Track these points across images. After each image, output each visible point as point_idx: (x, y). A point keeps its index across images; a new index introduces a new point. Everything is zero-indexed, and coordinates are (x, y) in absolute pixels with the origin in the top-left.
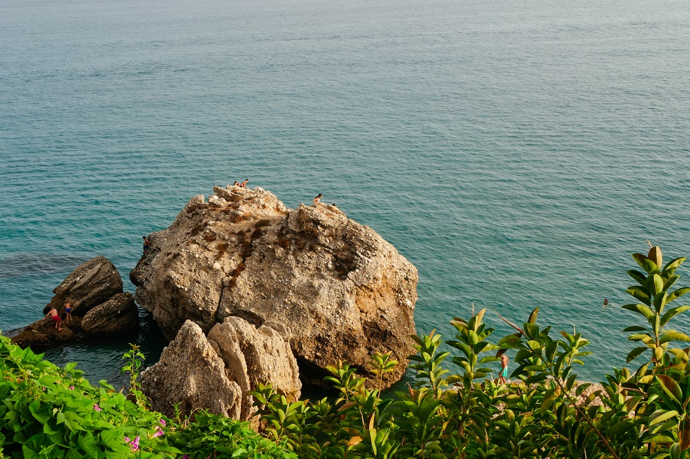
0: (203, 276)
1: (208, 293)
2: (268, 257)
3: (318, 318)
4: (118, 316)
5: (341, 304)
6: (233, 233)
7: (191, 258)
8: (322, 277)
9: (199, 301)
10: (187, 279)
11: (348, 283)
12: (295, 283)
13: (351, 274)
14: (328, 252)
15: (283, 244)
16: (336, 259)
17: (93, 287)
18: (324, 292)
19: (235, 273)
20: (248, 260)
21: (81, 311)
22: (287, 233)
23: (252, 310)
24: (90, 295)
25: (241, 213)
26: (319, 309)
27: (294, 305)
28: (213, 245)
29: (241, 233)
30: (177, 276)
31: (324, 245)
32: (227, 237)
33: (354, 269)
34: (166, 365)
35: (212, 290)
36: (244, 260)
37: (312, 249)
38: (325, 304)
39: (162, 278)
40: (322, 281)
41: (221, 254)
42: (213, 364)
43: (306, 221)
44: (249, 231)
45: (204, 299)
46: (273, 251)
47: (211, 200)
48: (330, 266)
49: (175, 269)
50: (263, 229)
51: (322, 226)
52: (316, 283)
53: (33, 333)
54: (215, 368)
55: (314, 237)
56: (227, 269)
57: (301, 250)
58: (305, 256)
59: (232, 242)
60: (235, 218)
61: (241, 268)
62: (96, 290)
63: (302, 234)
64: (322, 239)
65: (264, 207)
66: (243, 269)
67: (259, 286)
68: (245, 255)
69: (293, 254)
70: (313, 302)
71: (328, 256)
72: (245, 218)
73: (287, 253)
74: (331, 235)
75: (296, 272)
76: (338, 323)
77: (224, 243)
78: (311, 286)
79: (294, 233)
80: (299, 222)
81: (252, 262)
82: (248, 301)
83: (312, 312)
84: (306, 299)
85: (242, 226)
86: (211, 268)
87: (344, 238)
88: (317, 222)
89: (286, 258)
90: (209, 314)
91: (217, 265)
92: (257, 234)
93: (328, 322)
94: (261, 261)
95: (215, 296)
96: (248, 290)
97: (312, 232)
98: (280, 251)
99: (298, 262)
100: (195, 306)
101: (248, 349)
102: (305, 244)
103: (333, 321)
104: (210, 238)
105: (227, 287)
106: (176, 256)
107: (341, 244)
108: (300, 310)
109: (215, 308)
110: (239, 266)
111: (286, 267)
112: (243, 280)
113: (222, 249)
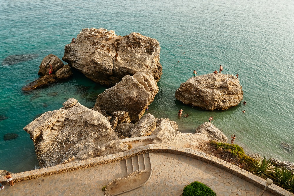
0: (106, 58)
1: (109, 63)
2: (125, 50)
3: (147, 67)
4: (68, 72)
5: (152, 62)
6: (110, 44)
7: (99, 53)
8: (144, 55)
9: (107, 66)
10: (100, 60)
11: (153, 56)
12: (137, 57)
13: (153, 53)
14: (144, 47)
15: (130, 46)
16: (146, 49)
17: (55, 65)
18: (147, 59)
19: (116, 56)
20: (118, 52)
21: (54, 72)
22: (129, 43)
23: (125, 67)
24: (55, 67)
25: (109, 38)
26: (147, 64)
27: (139, 64)
28: (105, 48)
29: (112, 44)
30: (97, 59)
31: (143, 45)
32: (108, 46)
33: (154, 51)
34: (118, 88)
35: (110, 62)
36: (117, 52)
37: (139, 47)
38: (148, 62)
39: (90, 60)
40: (145, 56)
41: (109, 51)
43: (136, 39)
44: (115, 43)
45: (108, 65)
46: (127, 48)
47: (93, 34)
48: (146, 51)
49: (95, 57)
50: (119, 42)
51: (142, 40)
52: (144, 57)
53: (43, 82)
55: (139, 43)
56: (113, 56)
57: (135, 47)
58: (137, 49)
59: (111, 47)
60: (107, 39)
61: (117, 55)
62: (56, 65)
63: (135, 43)
64: (142, 44)
65: (114, 35)
66: (118, 55)
67: (125, 59)
68: (117, 50)
69: (134, 49)
70: (145, 62)
71: (144, 48)
72: (110, 39)
73: (131, 49)
74: (144, 42)
75: (136, 54)
76: (153, 67)
77: (108, 47)
78: (143, 58)
79: (131, 42)
80: (134, 39)
81: (120, 52)
82: (123, 64)
83: (145, 65)
84: (142, 62)
85: (111, 42)
86: (108, 56)
87: (148, 43)
88: (140, 39)
89: (132, 50)
90: (111, 69)
91: (110, 55)
92: (118, 44)
93: (150, 67)
94: (123, 52)
95: (111, 64)
96: (122, 61)
97: (139, 42)
98: (129, 49)
99: (136, 51)
100: (105, 68)
102: (136, 46)
103: (151, 67)
104: (103, 46)
105: (115, 61)
106: (93, 53)
107: (148, 45)
108: (142, 65)
109: (112, 68)
110: (116, 54)
111: (132, 53)
112: (119, 58)
113: (109, 49)
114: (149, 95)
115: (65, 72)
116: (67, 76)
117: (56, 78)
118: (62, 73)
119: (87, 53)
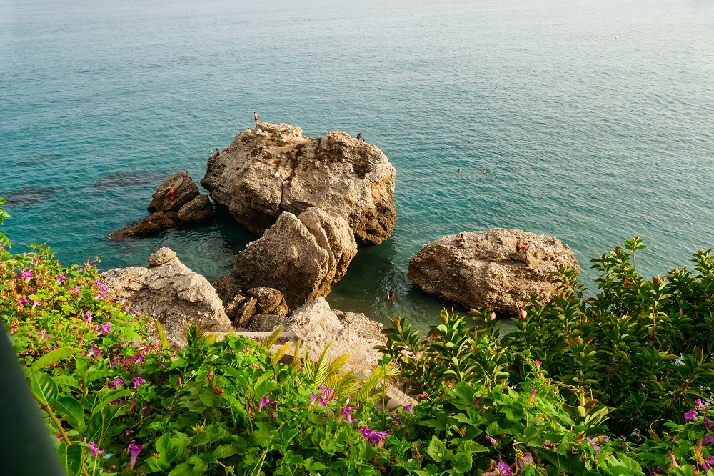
0: (268, 181)
1: (273, 192)
2: (310, 167)
3: (350, 203)
4: (202, 209)
5: (363, 194)
6: (283, 153)
7: (258, 170)
8: (348, 178)
9: (268, 198)
10: (258, 184)
11: (366, 181)
12: (331, 182)
13: (367, 175)
14: (350, 162)
15: (320, 159)
16: (355, 166)
17: (181, 192)
18: (352, 187)
19: (289, 179)
20: (296, 170)
21: (176, 208)
22: (320, 151)
23: (306, 201)
24: (180, 197)
25: (284, 141)
26: (351, 198)
27: (334, 196)
28: (271, 162)
29: (288, 153)
30: (252, 183)
31: (347, 158)
32: (279, 156)
33: (368, 172)
34: (268, 240)
35: (276, 190)
36: (294, 170)
37: (339, 160)
38: (354, 194)
39: (240, 183)
40: (349, 180)
41: (278, 166)
42: (308, 238)
43: (334, 143)
44: (293, 151)
45: (271, 196)
46: (313, 163)
47: (258, 133)
48: (352, 171)
49: (248, 178)
50: (302, 149)
51: (345, 146)
52: (346, 182)
53: (149, 224)
54: (310, 241)
55: (340, 153)
56: (284, 177)
57: (332, 161)
58: (336, 165)
59: (284, 159)
60: (280, 144)
61: (293, 175)
62: (183, 194)
63: (331, 151)
64: (345, 154)
65: (297, 135)
66: (294, 176)
67: (307, 186)
68: (294, 165)
69: (327, 164)
70: (346, 194)
71: (350, 164)
72: (287, 143)
73: (323, 164)
74: (351, 151)
75: (331, 175)
76: (363, 205)
77: (278, 160)
78: (343, 183)
79: (326, 151)
80: (329, 144)
81: (299, 171)
82: (301, 195)
83: (346, 200)
84: (340, 192)
85: (286, 148)
86: (273, 176)
87: (360, 153)
88: (341, 144)
89: (323, 167)
90: (276, 205)
91: (277, 174)
92: (299, 153)
93: (357, 205)
94: (305, 170)
95: (278, 194)
96: (300, 189)
97: (339, 150)
98: (318, 163)
99: (331, 169)
100: (265, 200)
101: (326, 226)
102: (334, 158)
103: (360, 204)
104: (268, 157)
105: (286, 187)
106: (247, 170)
107: (358, 157)
108: (338, 199)
109: (280, 201)
110: (291, 174)
111: (323, 173)
112: (295, 182)
113: (278, 164)
114: (323, 256)
115: (196, 209)
116: (199, 216)
117: (176, 219)
118: (190, 210)
119: (238, 169)
